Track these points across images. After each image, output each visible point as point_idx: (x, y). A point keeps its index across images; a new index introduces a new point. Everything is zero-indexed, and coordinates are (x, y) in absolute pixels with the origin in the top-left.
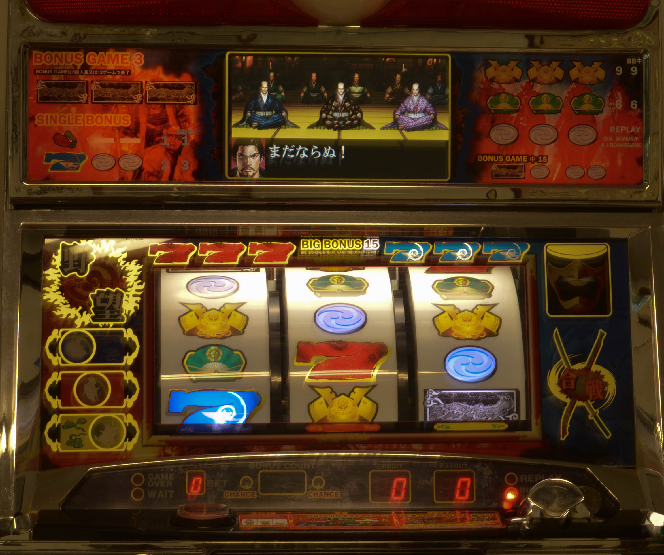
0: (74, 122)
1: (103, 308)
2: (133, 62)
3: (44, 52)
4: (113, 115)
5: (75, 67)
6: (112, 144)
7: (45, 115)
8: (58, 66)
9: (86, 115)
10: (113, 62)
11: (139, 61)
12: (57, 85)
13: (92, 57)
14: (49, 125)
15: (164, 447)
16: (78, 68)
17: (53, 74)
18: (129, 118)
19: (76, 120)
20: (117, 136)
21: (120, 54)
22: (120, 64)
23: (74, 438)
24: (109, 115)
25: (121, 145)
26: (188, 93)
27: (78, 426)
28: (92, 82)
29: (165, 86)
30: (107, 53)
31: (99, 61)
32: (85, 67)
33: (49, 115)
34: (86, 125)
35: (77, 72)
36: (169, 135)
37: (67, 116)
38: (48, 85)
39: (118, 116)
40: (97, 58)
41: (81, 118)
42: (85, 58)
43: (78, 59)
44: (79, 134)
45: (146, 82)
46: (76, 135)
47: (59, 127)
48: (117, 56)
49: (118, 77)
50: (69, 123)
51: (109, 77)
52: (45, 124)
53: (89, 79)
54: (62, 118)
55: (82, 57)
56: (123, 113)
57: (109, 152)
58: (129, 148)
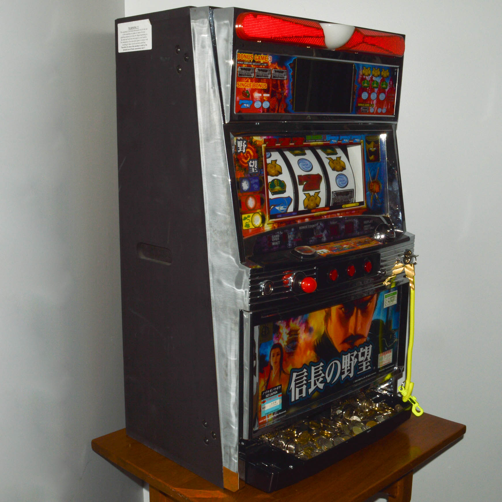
0: (249, 86)
1: (252, 167)
2: (269, 60)
3: (241, 53)
4: (261, 83)
5: (250, 61)
6: (261, 97)
7: (240, 83)
8: (245, 60)
9: (254, 83)
10: (263, 60)
11: (270, 60)
12: (245, 69)
13: (256, 57)
14: (241, 87)
15: (273, 224)
16: (252, 61)
17: (243, 64)
18: (266, 85)
19: (250, 85)
20: (262, 93)
21: (265, 56)
22: (265, 61)
23: (247, 224)
24: (260, 83)
25: (264, 97)
26: (285, 75)
27: (248, 218)
28: (255, 68)
29: (278, 71)
30: (261, 55)
31: (258, 59)
32: (254, 61)
33: (241, 82)
34: (253, 88)
35: (251, 63)
36: (278, 93)
37: (247, 83)
38: (242, 69)
39: (263, 84)
40: (258, 57)
41: (251, 84)
42: (254, 57)
43: (252, 57)
44: (251, 92)
45: (272, 69)
46: (250, 92)
47: (245, 88)
48: (264, 57)
49: (264, 66)
50: (248, 87)
51: (261, 66)
52: (240, 87)
53: (254, 67)
54: (246, 84)
55: (253, 57)
56: (265, 83)
57: (260, 100)
58: (266, 98)
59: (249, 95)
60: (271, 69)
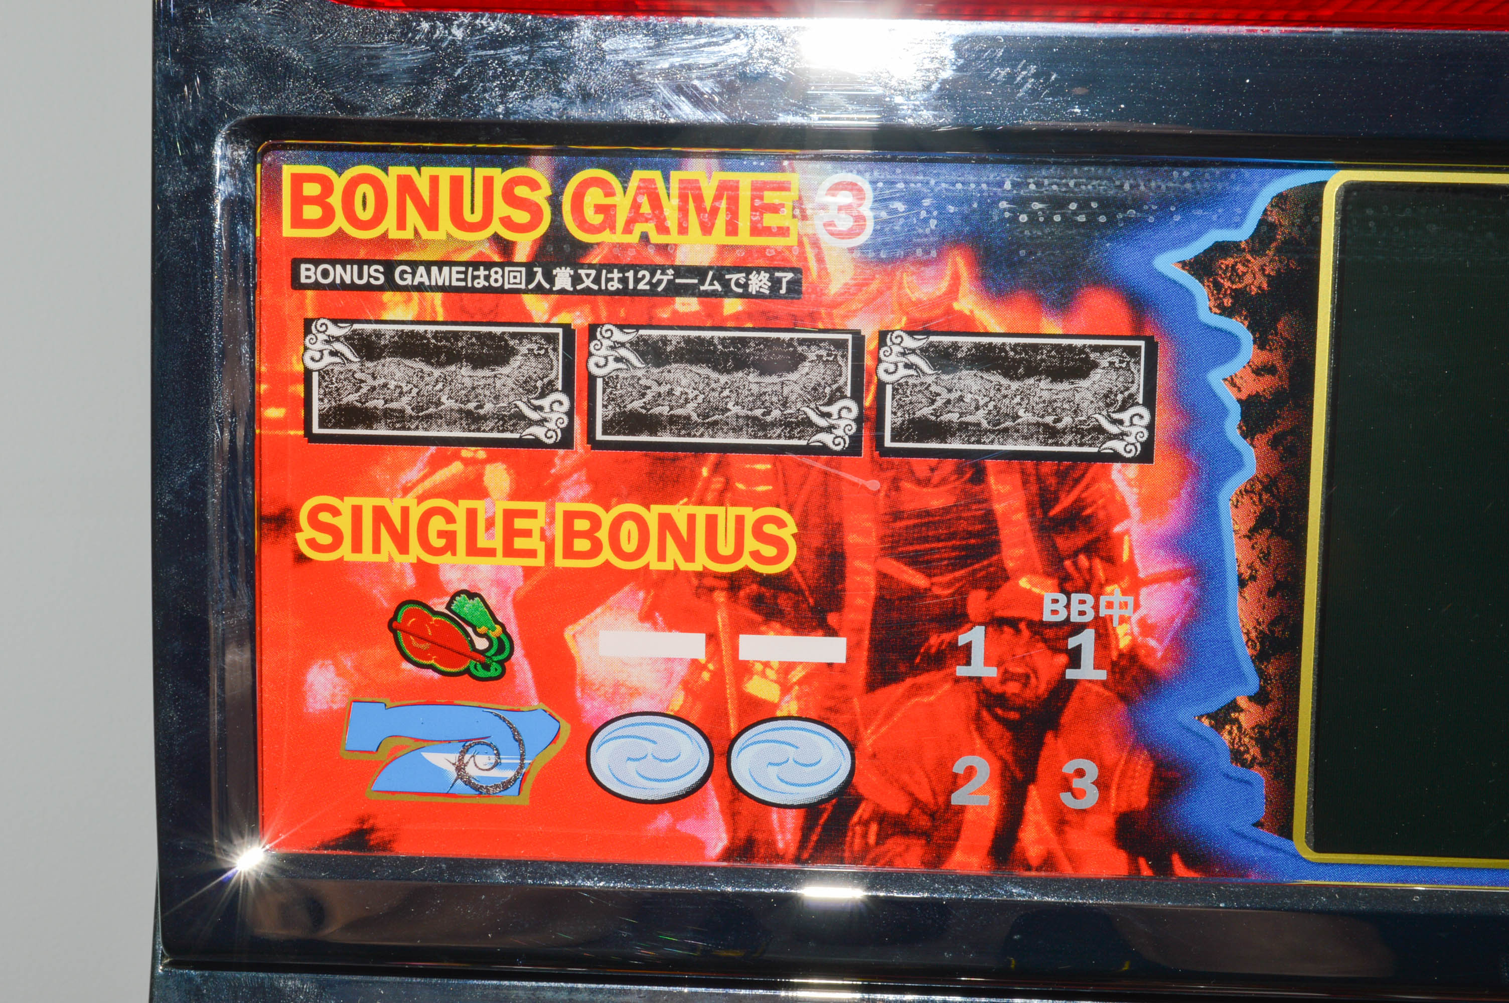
0: (497, 543)
3: (341, 169)
4: (702, 512)
5: (505, 247)
7: (346, 505)
8: (416, 243)
10: (707, 229)
11: (847, 222)
13: (594, 196)
14: (367, 555)
16: (522, 254)
17: (391, 285)
18: (789, 532)
19: (510, 533)
20: (722, 620)
21: (745, 180)
22: (744, 238)
24: (680, 512)
25: (744, 670)
26: (1109, 402)
28: (592, 331)
29: (987, 359)
30: (675, 175)
31: (636, 217)
32: (558, 249)
33: (368, 504)
34: (560, 562)
35: (514, 278)
36: (997, 623)
37: (460, 510)
38: (365, 346)
39: (726, 515)
40: (622, 203)
41: (535, 525)
42: (556, 201)
43: (534, 209)
44: (522, 606)
45: (883, 336)
46: (507, 614)
47: (421, 568)
48: (728, 191)
49: (732, 306)
50: (473, 550)
51: (687, 305)
52: (345, 552)
53: (577, 319)
54: (437, 523)
55: (541, 197)
56: (756, 502)
57: (678, 703)
58: (786, 689)
59: (503, 645)
60: (869, 332)
